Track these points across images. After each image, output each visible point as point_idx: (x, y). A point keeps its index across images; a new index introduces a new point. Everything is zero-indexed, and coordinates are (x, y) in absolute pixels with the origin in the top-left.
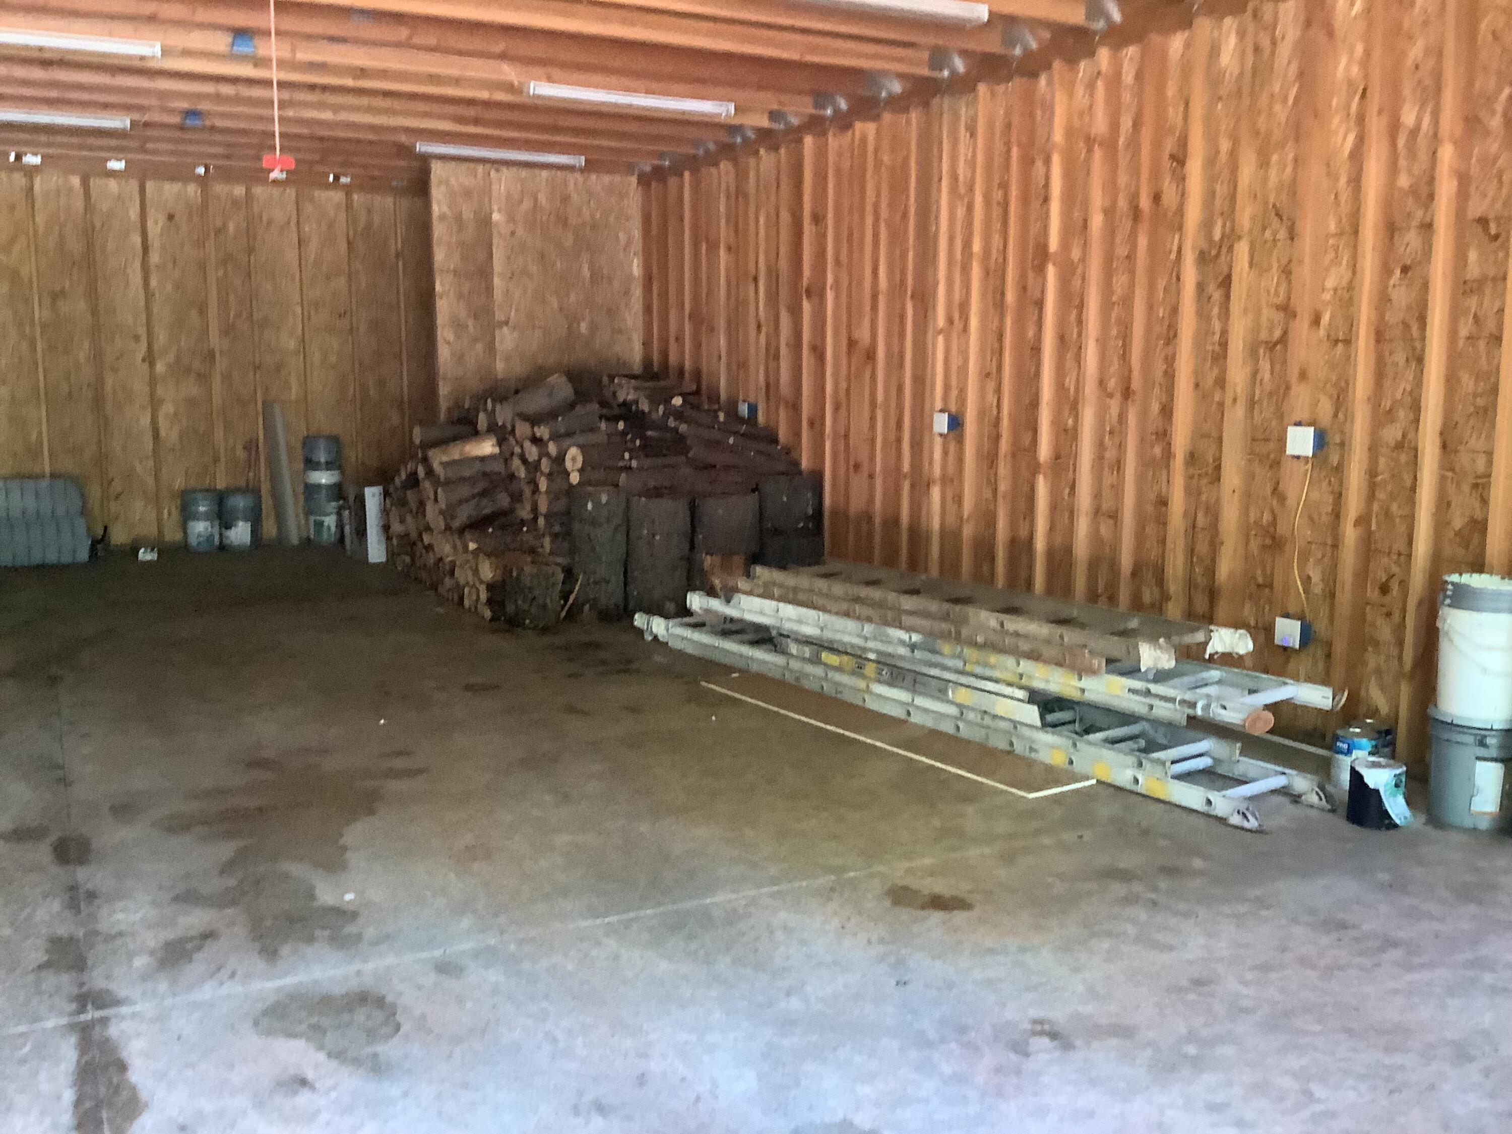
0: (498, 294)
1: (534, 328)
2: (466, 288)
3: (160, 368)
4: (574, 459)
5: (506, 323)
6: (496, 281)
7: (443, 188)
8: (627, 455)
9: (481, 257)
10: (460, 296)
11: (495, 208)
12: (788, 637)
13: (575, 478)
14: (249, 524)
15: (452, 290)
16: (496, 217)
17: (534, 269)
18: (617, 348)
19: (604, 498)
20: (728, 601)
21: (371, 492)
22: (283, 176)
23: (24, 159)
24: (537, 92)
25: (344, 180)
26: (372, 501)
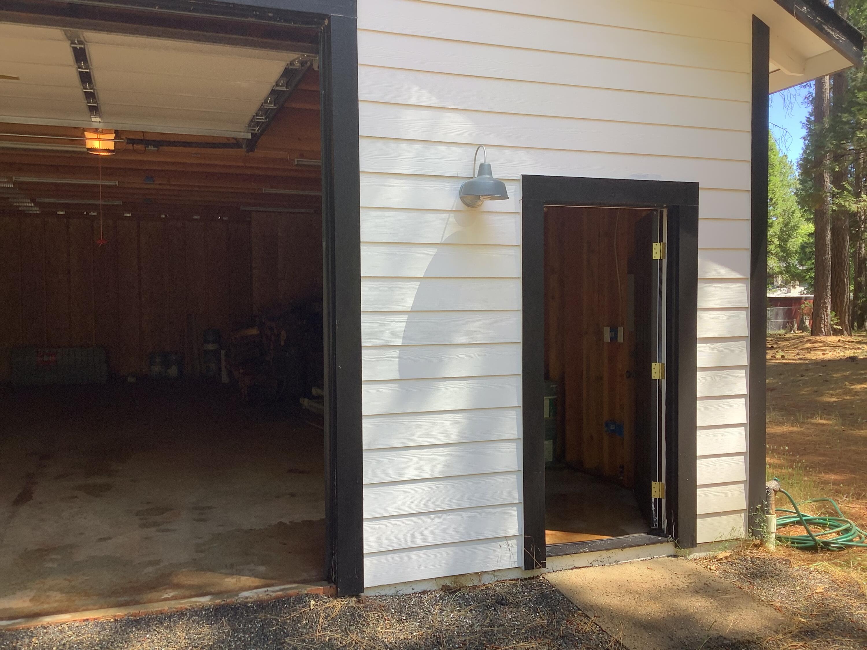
0: (280, 267)
2: (266, 265)
3: (143, 300)
4: (283, 336)
5: (284, 279)
6: (279, 261)
7: (257, 223)
9: (273, 251)
11: (279, 231)
14: (177, 367)
15: (260, 266)
16: (280, 234)
19: (293, 351)
21: (223, 352)
22: (199, 217)
23: (90, 214)
24: (266, 191)
25: (225, 218)
26: (223, 357)
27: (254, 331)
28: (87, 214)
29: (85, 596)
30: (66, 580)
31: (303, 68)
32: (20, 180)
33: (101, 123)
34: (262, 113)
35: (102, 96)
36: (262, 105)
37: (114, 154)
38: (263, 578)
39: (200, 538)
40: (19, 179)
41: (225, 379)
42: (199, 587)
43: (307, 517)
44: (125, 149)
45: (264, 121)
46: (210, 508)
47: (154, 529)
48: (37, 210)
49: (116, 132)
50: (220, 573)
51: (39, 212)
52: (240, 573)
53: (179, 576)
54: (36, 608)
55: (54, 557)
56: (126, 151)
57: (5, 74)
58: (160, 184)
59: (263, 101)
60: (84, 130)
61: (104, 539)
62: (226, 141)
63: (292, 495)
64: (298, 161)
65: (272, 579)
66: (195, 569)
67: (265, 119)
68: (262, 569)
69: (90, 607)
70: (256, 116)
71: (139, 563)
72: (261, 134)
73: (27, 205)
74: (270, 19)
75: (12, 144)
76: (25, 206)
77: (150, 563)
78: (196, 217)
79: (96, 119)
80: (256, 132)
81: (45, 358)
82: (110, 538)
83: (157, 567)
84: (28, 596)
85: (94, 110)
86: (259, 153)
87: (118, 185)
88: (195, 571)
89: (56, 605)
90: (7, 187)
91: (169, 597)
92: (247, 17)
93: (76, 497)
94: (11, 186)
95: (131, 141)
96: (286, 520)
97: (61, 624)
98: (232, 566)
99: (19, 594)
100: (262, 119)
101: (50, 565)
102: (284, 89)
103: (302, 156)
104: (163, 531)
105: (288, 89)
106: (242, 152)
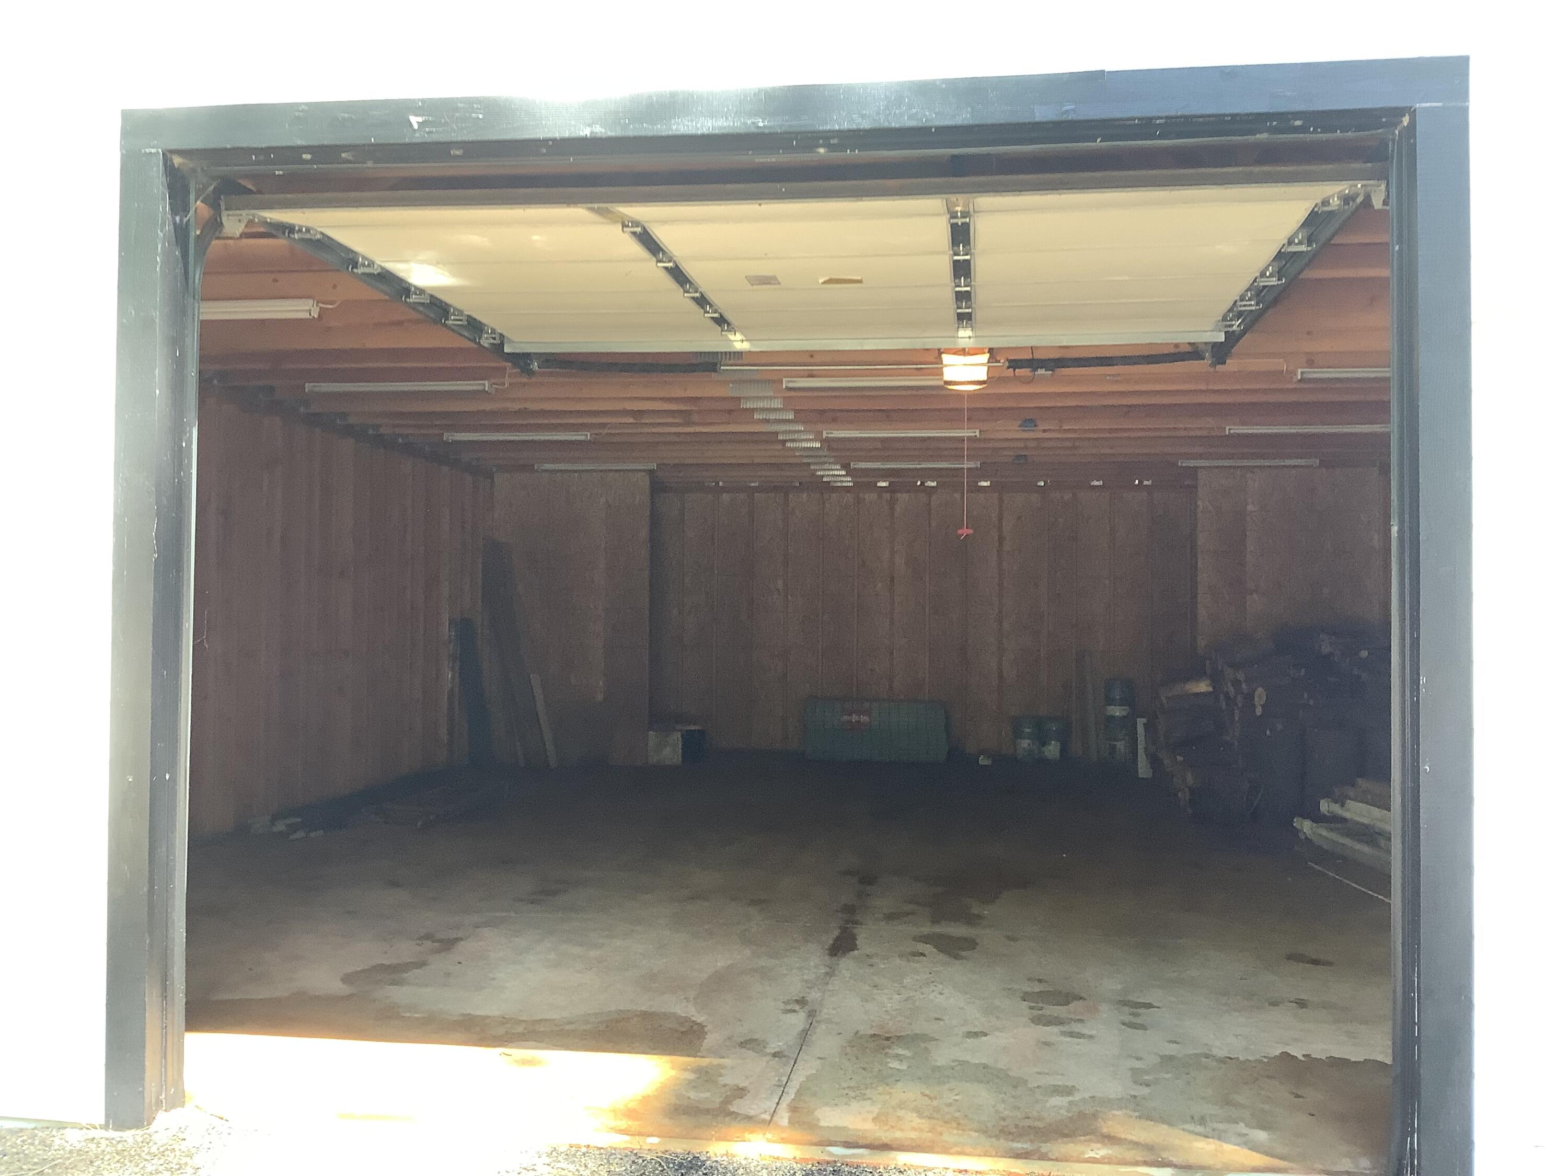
0: (1250, 568)
1: (1280, 593)
2: (1223, 563)
3: (1006, 625)
4: (1260, 697)
5: (1256, 590)
7: (1206, 489)
8: (1306, 695)
9: (1236, 539)
10: (1217, 570)
12: (1380, 834)
13: (1259, 711)
14: (1059, 744)
15: (1212, 565)
17: (1282, 547)
19: (1280, 727)
20: (1343, 805)
21: (1141, 722)
22: (1101, 483)
23: (926, 484)
24: (1232, 431)
25: (1146, 483)
26: (1140, 729)
27: (1203, 687)
28: (922, 483)
29: (957, 1128)
30: (923, 1095)
31: (1347, 207)
32: (832, 435)
33: (972, 339)
34: (1251, 294)
35: (981, 296)
36: (1255, 280)
37: (986, 387)
38: (1267, 1153)
39: (1139, 1059)
40: (832, 433)
41: (1143, 769)
42: (1150, 1148)
43: (1338, 1052)
44: (999, 377)
45: (1253, 308)
46: (1149, 1006)
47: (1055, 1029)
48: (848, 482)
49: (991, 351)
50: (1184, 1130)
51: (851, 484)
52: (1220, 1136)
53: (1110, 1123)
54: (884, 1135)
55: (900, 1051)
56: (1001, 380)
57: (842, 277)
58: (1044, 431)
59: (1258, 274)
60: (940, 352)
61: (976, 1035)
62: (1173, 350)
63: (1302, 1004)
64: (1302, 373)
65: (1282, 1158)
66: (1137, 1114)
67: (1257, 304)
68: (1261, 1136)
69: (968, 1149)
70: (1242, 300)
71: (1038, 1087)
72: (1243, 333)
73: (836, 474)
74: (1297, 130)
75: (830, 381)
76: (832, 475)
77: (1057, 1090)
78: (1096, 483)
79: (965, 333)
80: (1235, 328)
81: (854, 718)
82: (986, 1035)
83: (1071, 1098)
84: (868, 1112)
85: (964, 319)
86: (1232, 365)
87: (978, 436)
88: (1136, 1118)
89: (913, 1135)
90: (810, 447)
91: (1097, 1156)
92: (1253, 132)
93: (923, 955)
94: (818, 445)
95: (1014, 364)
96: (1297, 1052)
97: (925, 1171)
98: (1202, 1121)
99: (855, 1105)
100: (1252, 306)
101: (895, 1064)
102: (1303, 248)
103: (1311, 363)
104: (1072, 1034)
105: (1309, 249)
106: (1202, 366)
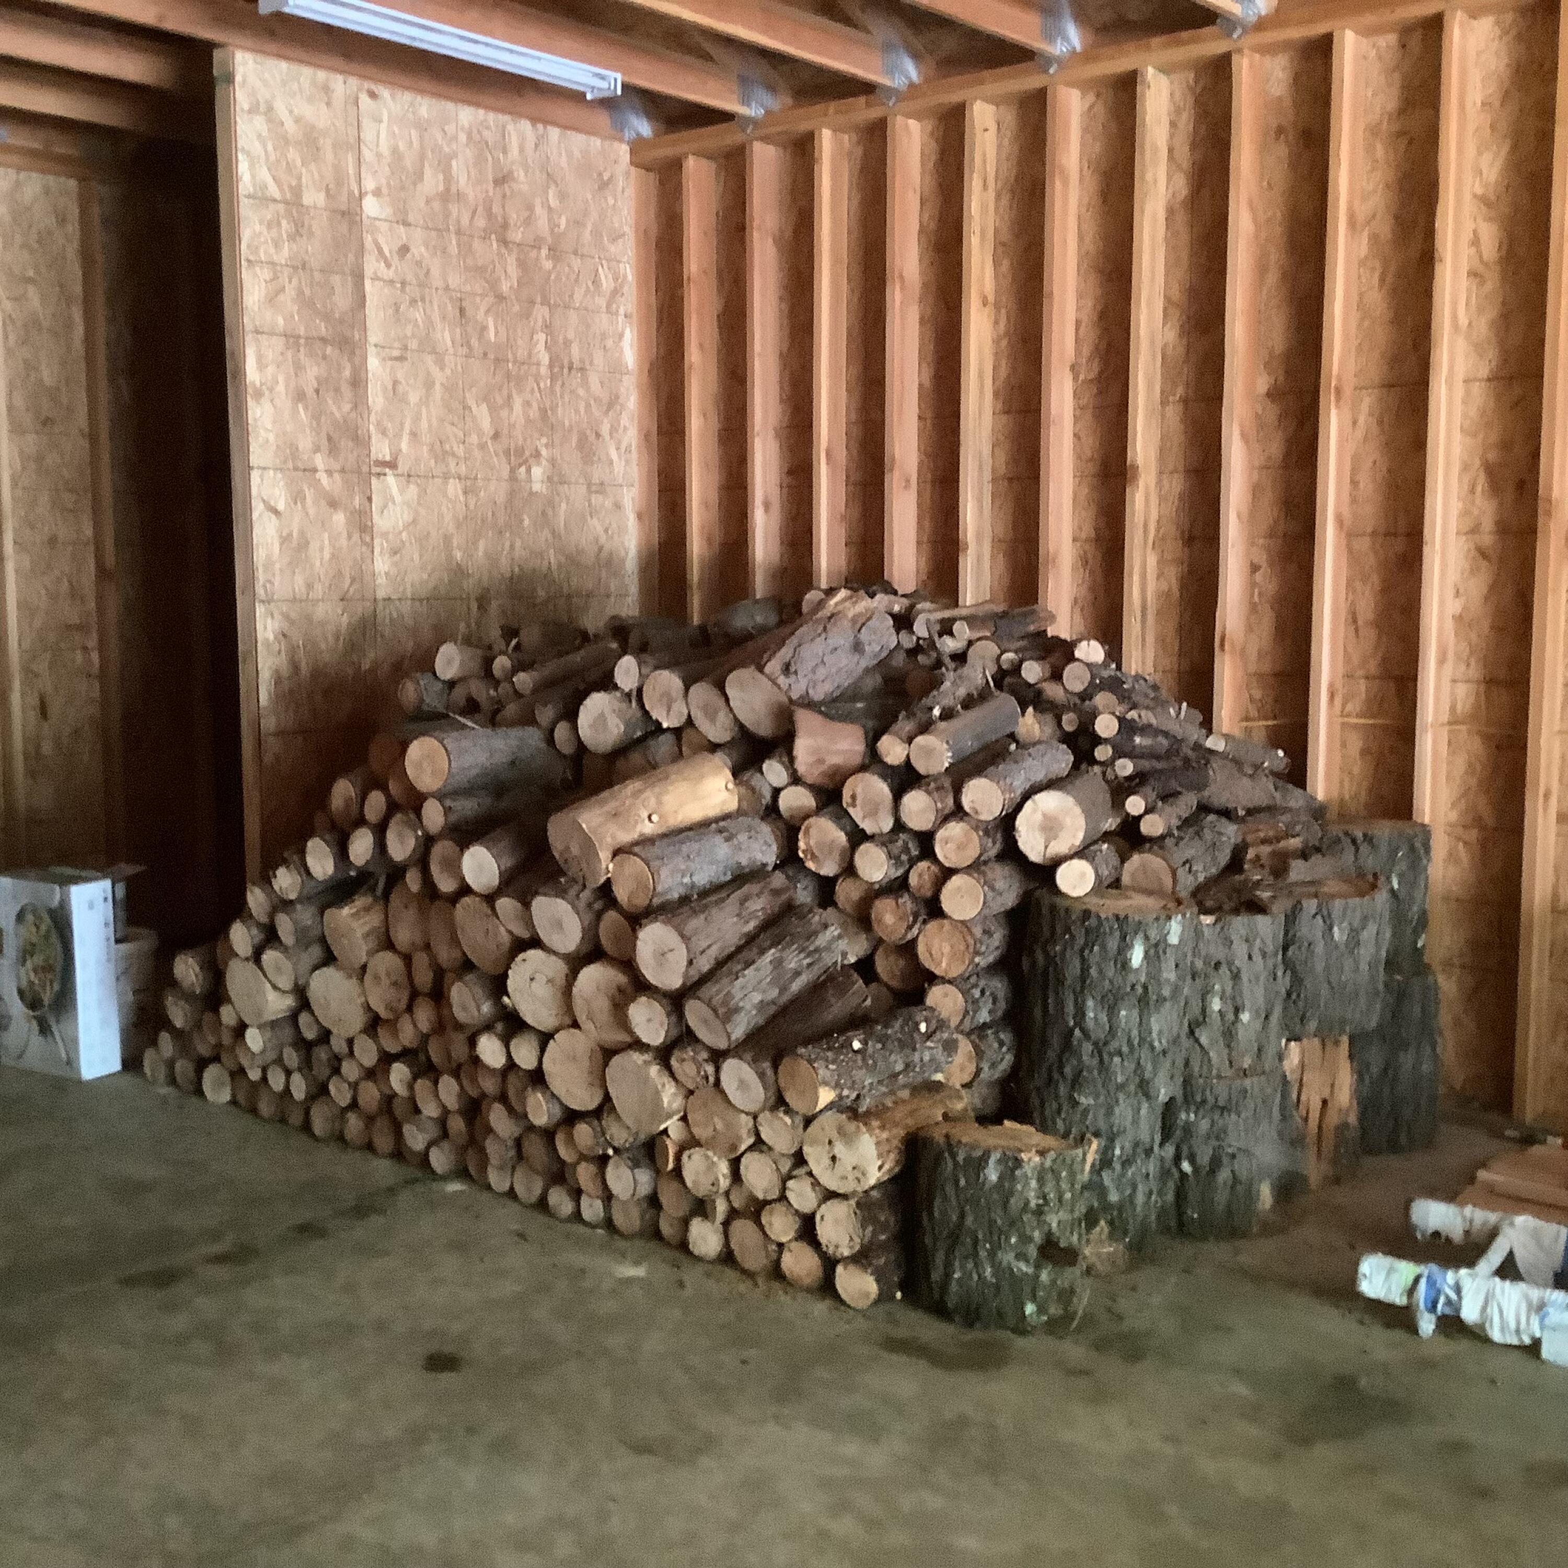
0: (376, 397)
1: (446, 477)
2: (312, 372)
5: (392, 465)
6: (373, 363)
7: (259, 123)
9: (342, 301)
10: (300, 396)
11: (369, 184)
15: (281, 379)
16: (371, 207)
17: (445, 336)
18: (596, 525)
